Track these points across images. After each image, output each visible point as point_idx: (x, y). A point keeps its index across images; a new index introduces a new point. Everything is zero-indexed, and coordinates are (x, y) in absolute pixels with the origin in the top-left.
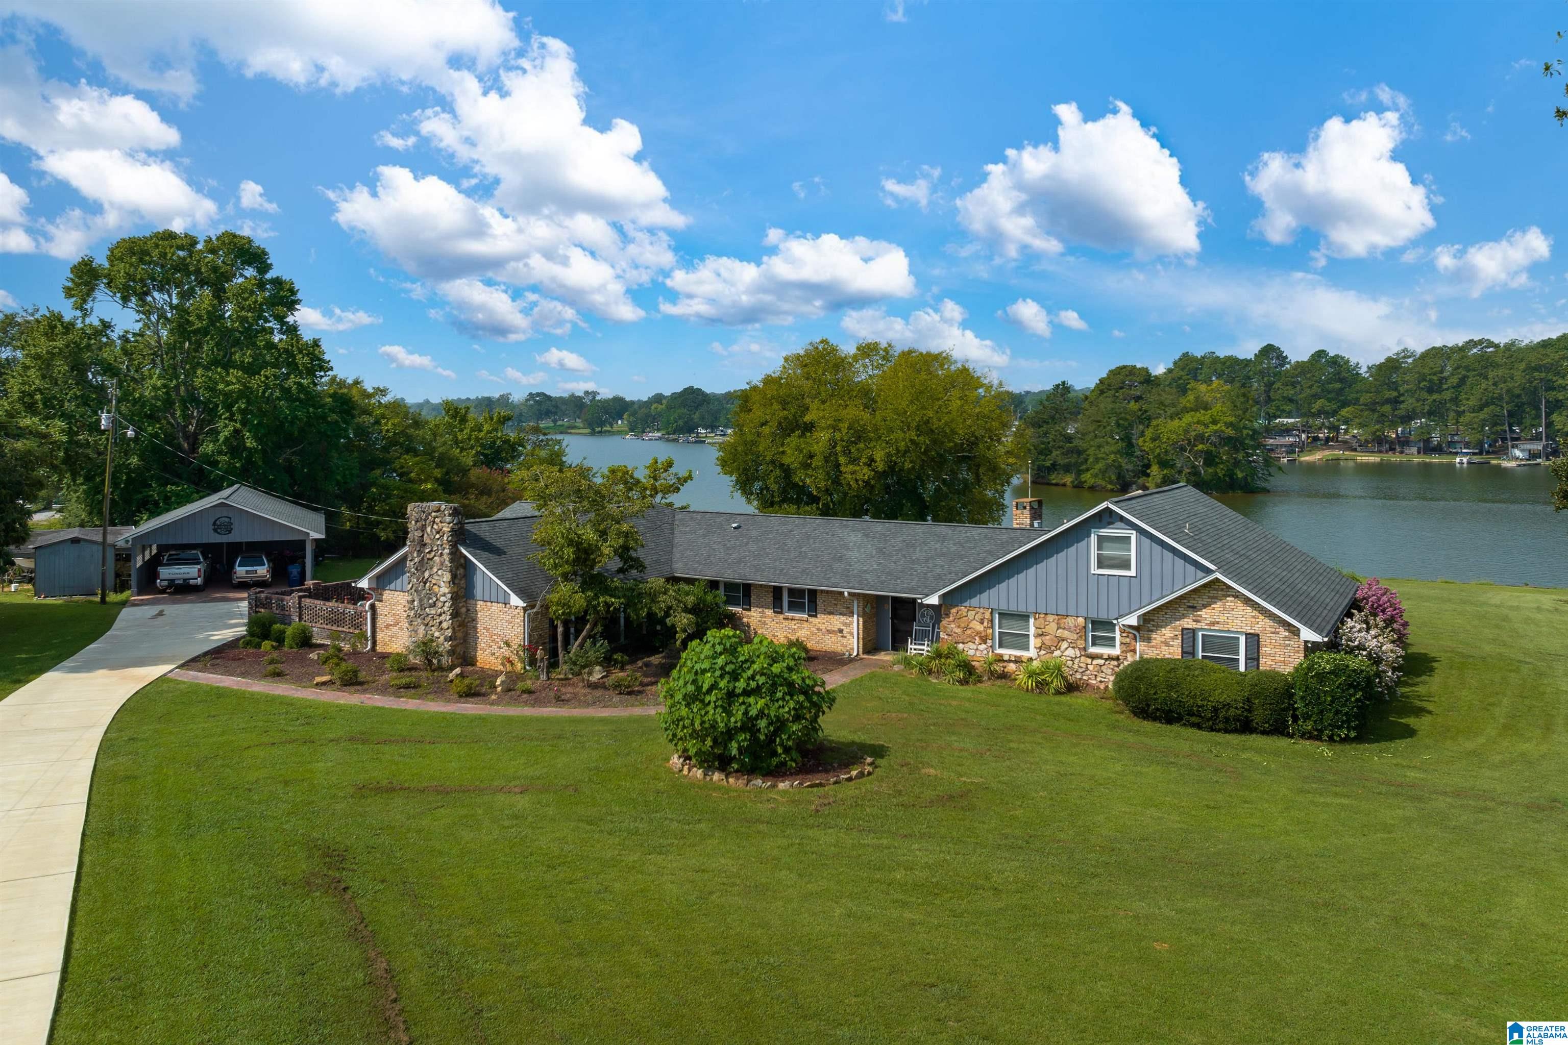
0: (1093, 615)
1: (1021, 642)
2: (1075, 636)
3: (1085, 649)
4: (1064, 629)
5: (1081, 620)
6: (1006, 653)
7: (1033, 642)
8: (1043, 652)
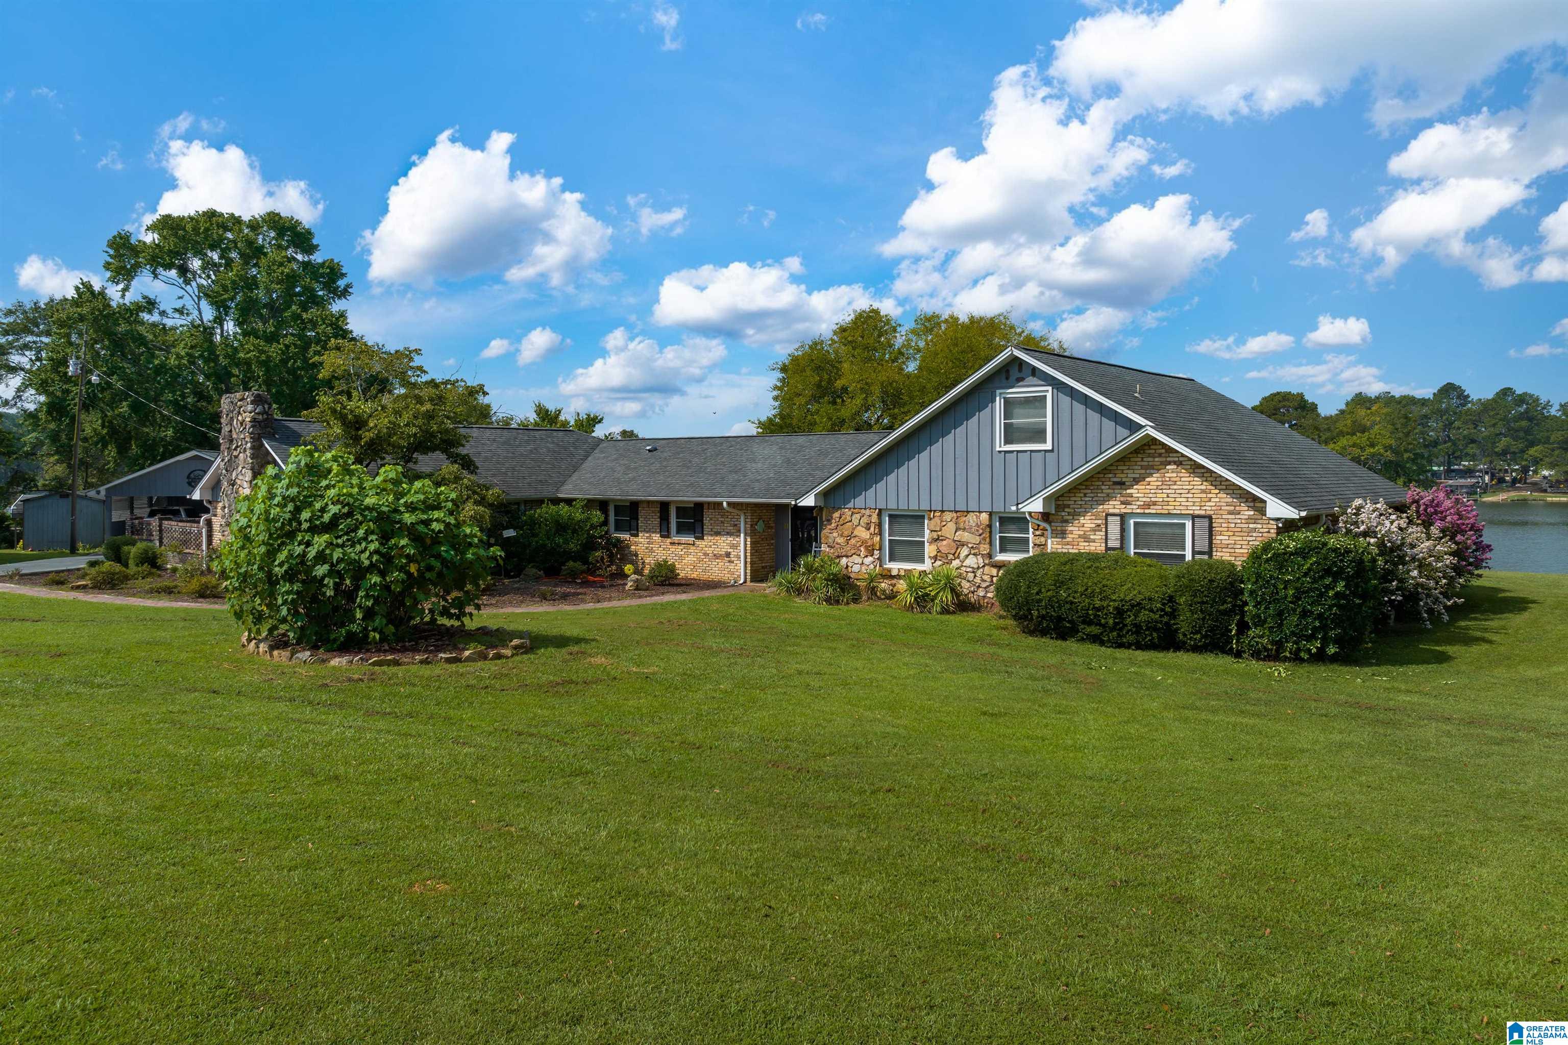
0: (999, 507)
1: (915, 552)
2: (978, 539)
3: (990, 556)
4: (964, 529)
5: (984, 517)
6: (895, 567)
7: (929, 550)
8: (938, 563)
